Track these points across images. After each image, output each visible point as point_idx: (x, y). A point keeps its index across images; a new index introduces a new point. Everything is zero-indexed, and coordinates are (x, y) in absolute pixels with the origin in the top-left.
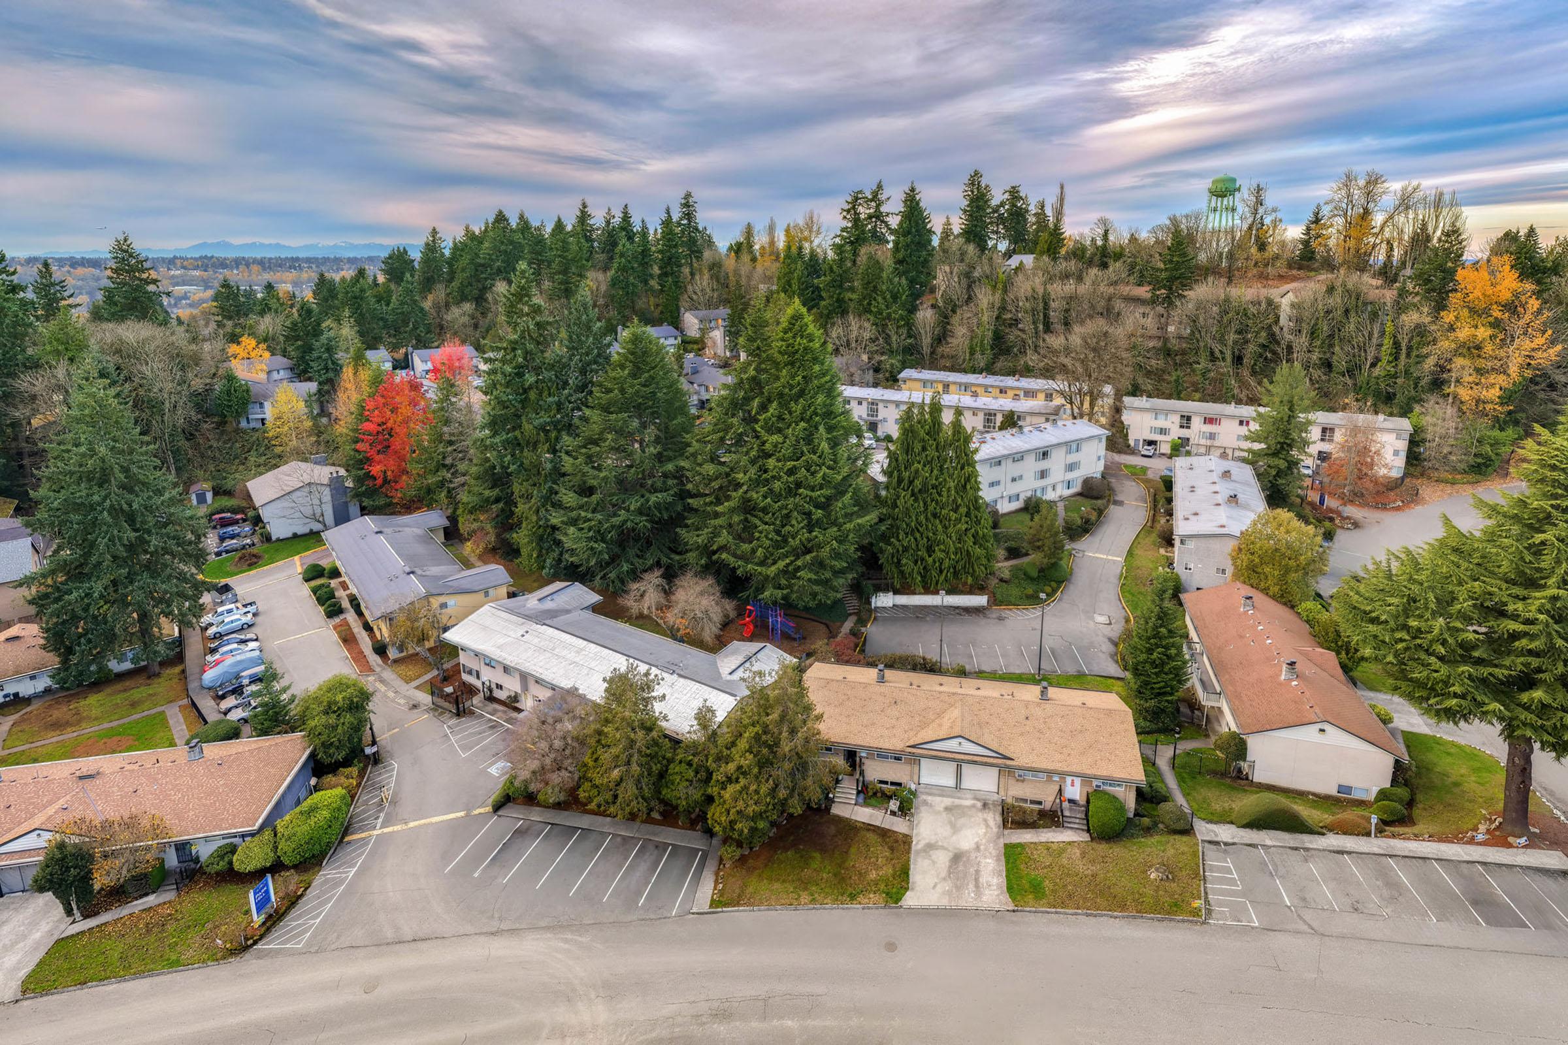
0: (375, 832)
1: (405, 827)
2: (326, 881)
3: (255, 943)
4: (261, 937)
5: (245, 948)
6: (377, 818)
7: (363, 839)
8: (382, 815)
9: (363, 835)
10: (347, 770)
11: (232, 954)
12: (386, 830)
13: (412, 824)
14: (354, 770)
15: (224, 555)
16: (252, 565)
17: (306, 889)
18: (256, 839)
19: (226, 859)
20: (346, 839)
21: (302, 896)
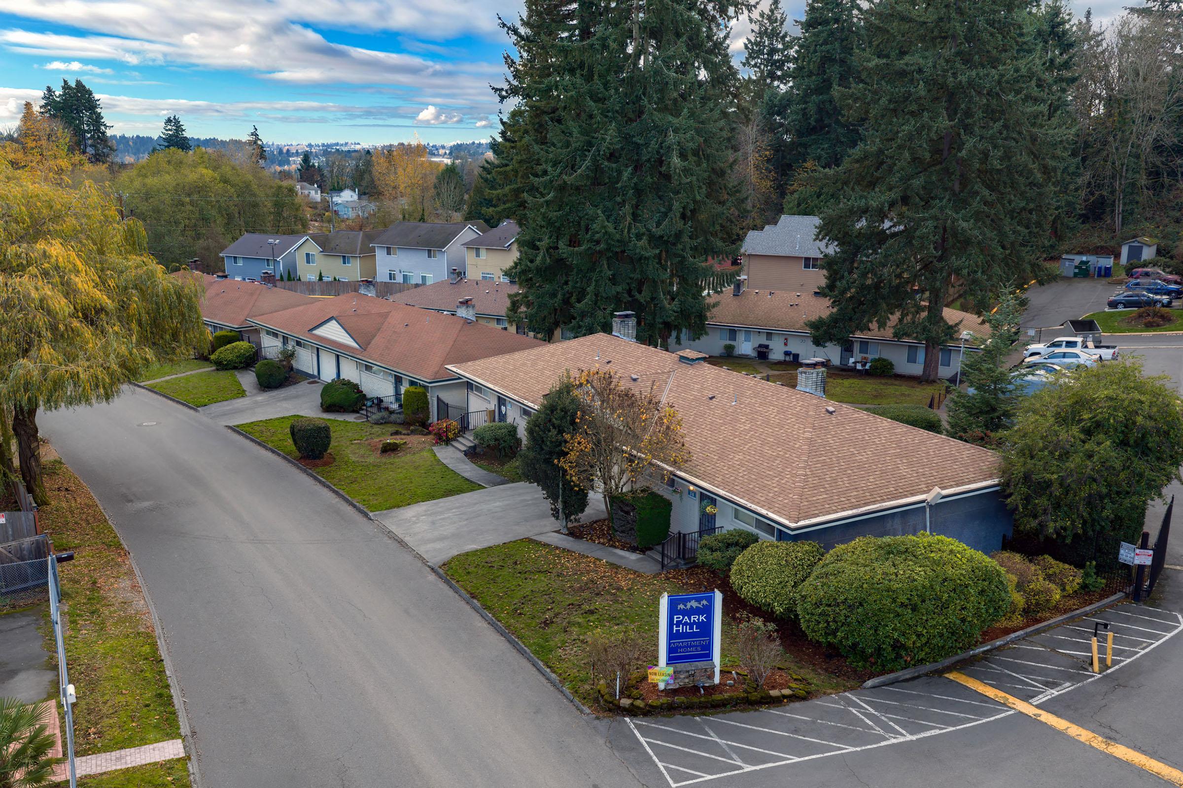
0: (1022, 706)
1: (1098, 743)
2: (843, 715)
3: (632, 712)
4: (648, 712)
5: (614, 709)
6: (1053, 685)
7: (985, 699)
8: (1067, 687)
9: (991, 692)
10: (1057, 566)
11: (596, 700)
12: (1047, 718)
13: (1121, 751)
14: (1074, 578)
15: (1121, 309)
16: (1149, 326)
17: (793, 698)
18: (783, 544)
19: (729, 553)
20: (951, 676)
21: (776, 702)
